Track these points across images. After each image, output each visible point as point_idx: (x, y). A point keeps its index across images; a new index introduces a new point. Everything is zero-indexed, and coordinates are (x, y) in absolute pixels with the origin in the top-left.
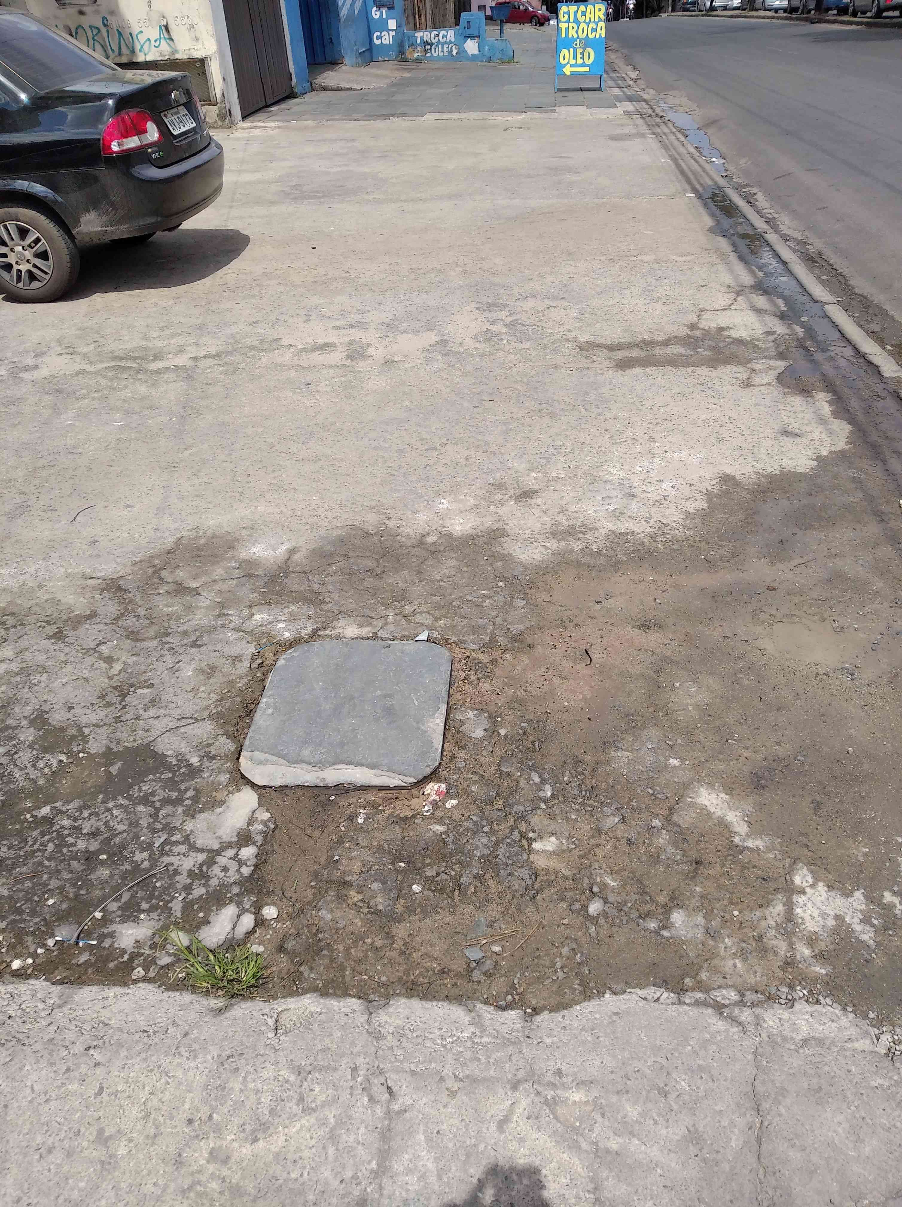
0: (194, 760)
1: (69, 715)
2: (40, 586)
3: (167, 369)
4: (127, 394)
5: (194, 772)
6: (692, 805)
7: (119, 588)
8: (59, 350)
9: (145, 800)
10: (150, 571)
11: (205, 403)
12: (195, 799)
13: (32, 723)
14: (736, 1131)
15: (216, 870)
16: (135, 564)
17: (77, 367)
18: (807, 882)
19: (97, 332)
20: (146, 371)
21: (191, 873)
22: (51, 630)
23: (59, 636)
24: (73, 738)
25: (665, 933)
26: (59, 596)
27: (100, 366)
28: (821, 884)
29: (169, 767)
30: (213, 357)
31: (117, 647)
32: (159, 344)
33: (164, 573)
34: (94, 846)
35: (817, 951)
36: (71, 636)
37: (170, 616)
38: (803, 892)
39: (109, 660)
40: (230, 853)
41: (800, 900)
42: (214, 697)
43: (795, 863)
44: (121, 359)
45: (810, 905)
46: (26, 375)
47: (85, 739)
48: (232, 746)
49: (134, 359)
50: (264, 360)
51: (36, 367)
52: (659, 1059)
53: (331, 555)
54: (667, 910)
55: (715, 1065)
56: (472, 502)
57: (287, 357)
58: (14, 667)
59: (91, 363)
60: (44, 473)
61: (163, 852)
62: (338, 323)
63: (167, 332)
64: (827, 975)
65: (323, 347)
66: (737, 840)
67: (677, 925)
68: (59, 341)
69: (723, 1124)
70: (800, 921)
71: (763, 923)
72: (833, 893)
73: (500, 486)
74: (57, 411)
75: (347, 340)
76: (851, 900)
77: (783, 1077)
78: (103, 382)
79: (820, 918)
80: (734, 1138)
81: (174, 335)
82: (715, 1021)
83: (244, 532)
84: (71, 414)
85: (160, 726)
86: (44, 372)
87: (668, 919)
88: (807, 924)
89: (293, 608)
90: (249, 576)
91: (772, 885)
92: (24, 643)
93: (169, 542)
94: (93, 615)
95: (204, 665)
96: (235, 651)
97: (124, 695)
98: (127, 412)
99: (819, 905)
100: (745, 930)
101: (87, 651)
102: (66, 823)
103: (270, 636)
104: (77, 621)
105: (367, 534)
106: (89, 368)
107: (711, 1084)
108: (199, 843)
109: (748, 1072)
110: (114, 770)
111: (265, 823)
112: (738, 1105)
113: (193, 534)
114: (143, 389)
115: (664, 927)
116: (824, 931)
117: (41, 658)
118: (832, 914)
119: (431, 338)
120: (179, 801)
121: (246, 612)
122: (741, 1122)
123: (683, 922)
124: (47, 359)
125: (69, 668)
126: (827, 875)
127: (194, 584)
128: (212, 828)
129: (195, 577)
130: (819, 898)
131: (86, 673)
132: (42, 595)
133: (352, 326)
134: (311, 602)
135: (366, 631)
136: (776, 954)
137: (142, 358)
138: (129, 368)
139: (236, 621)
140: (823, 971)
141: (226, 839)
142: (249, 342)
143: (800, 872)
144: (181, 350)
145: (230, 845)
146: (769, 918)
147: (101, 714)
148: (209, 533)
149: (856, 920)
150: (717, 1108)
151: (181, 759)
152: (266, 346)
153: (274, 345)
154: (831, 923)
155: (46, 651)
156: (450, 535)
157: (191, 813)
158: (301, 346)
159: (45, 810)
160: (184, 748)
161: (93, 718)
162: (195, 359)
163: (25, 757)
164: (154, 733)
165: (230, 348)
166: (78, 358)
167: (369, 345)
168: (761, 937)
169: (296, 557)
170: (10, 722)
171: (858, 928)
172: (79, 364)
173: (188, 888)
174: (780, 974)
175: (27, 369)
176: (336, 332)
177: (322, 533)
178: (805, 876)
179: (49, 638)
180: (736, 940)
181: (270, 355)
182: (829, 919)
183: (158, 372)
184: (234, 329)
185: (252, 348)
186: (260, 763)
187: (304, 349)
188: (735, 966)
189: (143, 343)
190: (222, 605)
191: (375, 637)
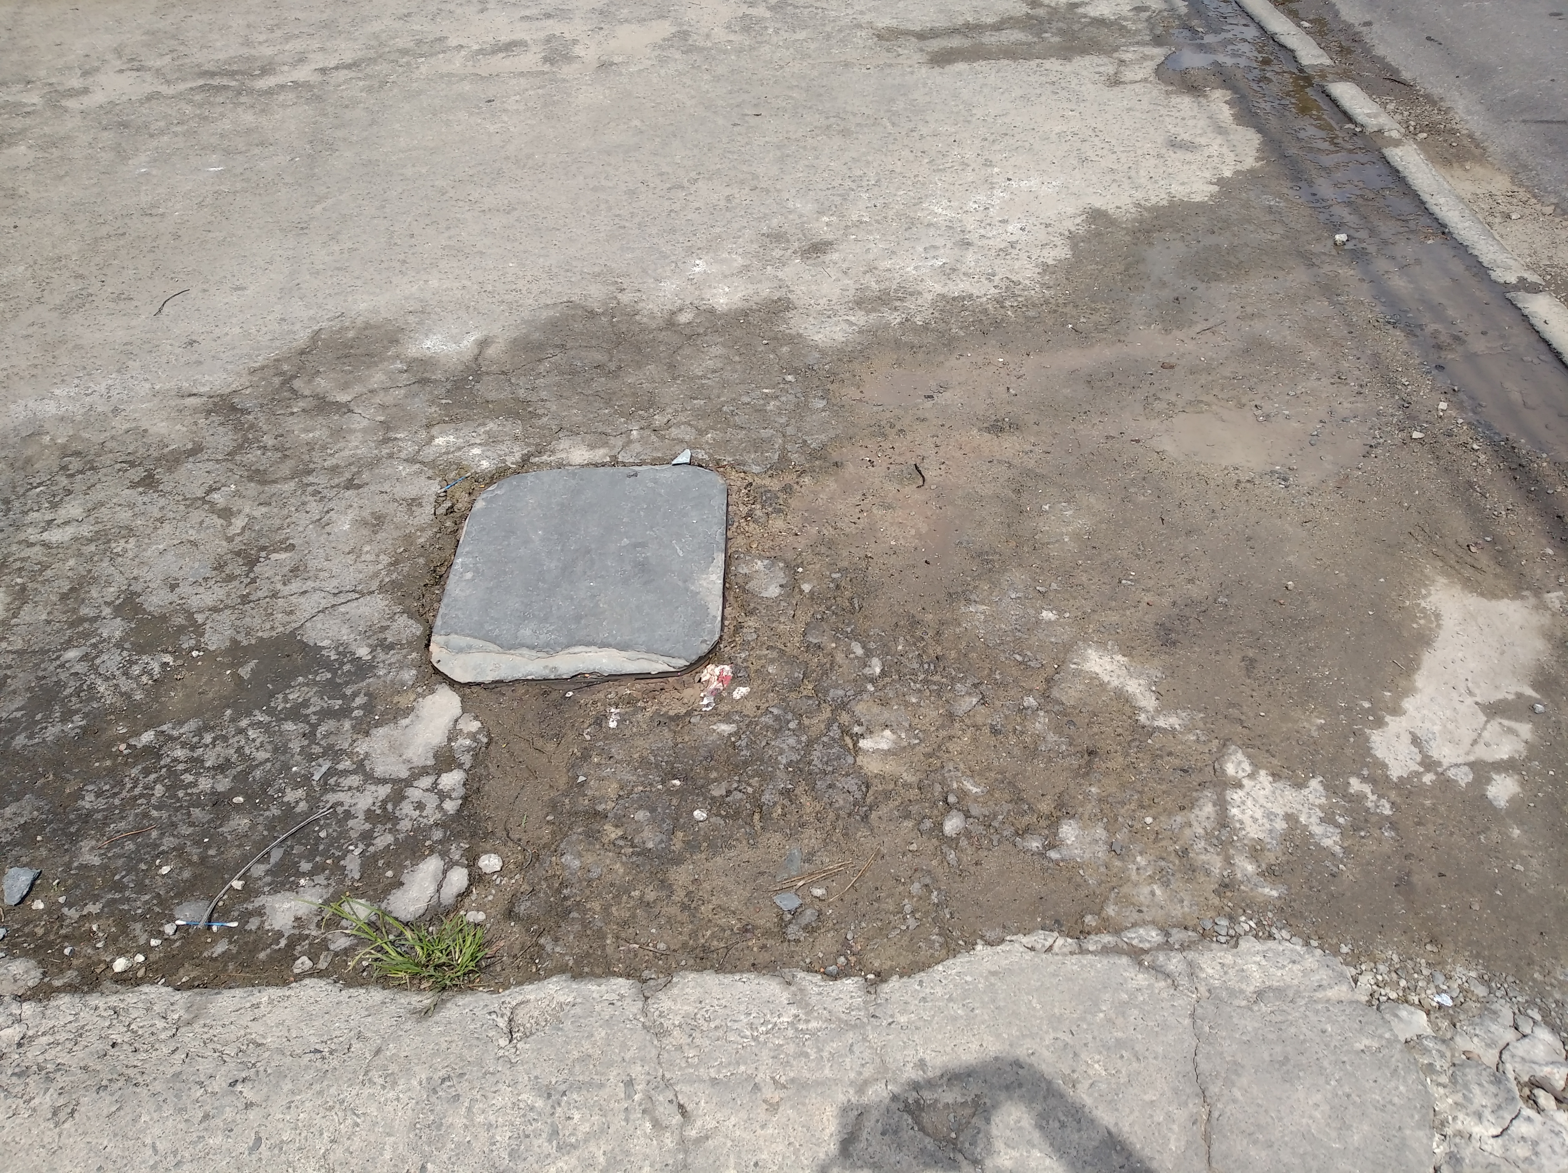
0: (363, 652)
1: (173, 597)
2: (116, 411)
3: (282, 87)
4: (226, 125)
5: (363, 669)
6: (1077, 674)
7: (233, 408)
8: (118, 64)
9: (295, 713)
10: (277, 381)
11: (339, 134)
12: (368, 708)
13: (118, 611)
14: (1175, 1127)
15: (407, 808)
16: (252, 372)
17: (148, 89)
18: (1244, 770)
19: (174, 37)
20: (251, 92)
21: (370, 815)
22: (136, 474)
23: (149, 482)
24: (181, 629)
25: (1053, 855)
26: (145, 425)
27: (182, 87)
28: (1263, 772)
29: (327, 665)
30: (348, 67)
31: (237, 494)
32: (267, 51)
33: (297, 384)
34: (223, 784)
35: (1264, 866)
36: (167, 482)
37: (311, 446)
38: (1239, 785)
39: (227, 514)
40: (426, 782)
41: (1235, 796)
42: (385, 560)
43: (1224, 745)
44: (213, 74)
45: (1249, 803)
46: (71, 104)
47: (198, 630)
48: (417, 629)
49: (232, 74)
50: (423, 69)
51: (86, 91)
52: (1060, 1035)
53: (541, 347)
54: (1054, 823)
55: (1140, 1037)
56: (740, 261)
57: (457, 63)
58: (86, 530)
59: (168, 82)
60: (110, 246)
61: (326, 787)
62: (527, 13)
63: (279, 33)
64: (1279, 898)
65: (509, 47)
66: (1142, 718)
67: (1069, 842)
68: (118, 52)
69: (1156, 1119)
70: (1238, 826)
71: (1187, 832)
72: (1281, 785)
73: (777, 237)
74: (122, 155)
75: (542, 35)
76: (1305, 791)
77: (1235, 1047)
78: (188, 109)
79: (1265, 820)
80: (1173, 1137)
81: (288, 38)
82: (1133, 975)
83: (411, 319)
84: (143, 158)
85: (307, 605)
86: (98, 98)
87: (1056, 834)
88: (1248, 829)
89: (491, 425)
90: (423, 382)
91: (1195, 779)
92: (97, 495)
93: (302, 337)
94: (196, 450)
95: (366, 514)
96: (411, 491)
97: (252, 563)
98: (227, 152)
99: (1262, 801)
100: (1163, 843)
101: (192, 503)
102: (180, 753)
103: (460, 467)
104: (174, 460)
105: (592, 314)
106: (164, 89)
107: (1135, 1065)
108: (380, 771)
109: (1186, 1044)
110: (245, 672)
111: (473, 736)
112: (1176, 1091)
113: (336, 325)
114: (248, 118)
115: (1052, 846)
116: (1272, 838)
117: (124, 516)
118: (1281, 812)
119: (665, 28)
120: (344, 713)
121: (423, 434)
122: (1181, 1115)
123: (1076, 837)
124: (101, 78)
125: (167, 527)
126: (1271, 759)
127: (343, 398)
128: (395, 748)
129: (345, 386)
130: (1262, 792)
131: (193, 535)
132: (120, 425)
133: (548, 16)
134: (517, 415)
135: (601, 454)
136: (1208, 873)
137: (242, 73)
138: (225, 88)
139: (409, 448)
140: (1275, 893)
141: (419, 762)
142: (400, 43)
143: (1233, 757)
144: (301, 59)
145: (424, 771)
146: (1195, 824)
147: (219, 592)
148: (359, 322)
149: (1314, 820)
150: (1147, 1098)
151: (343, 650)
152: (425, 48)
153: (437, 47)
154: (1280, 825)
155: (131, 506)
156: (712, 311)
157: (363, 729)
158: (476, 47)
159: (148, 737)
160: (345, 634)
161: (208, 598)
162: (323, 71)
163: (111, 661)
164: (301, 616)
165: (372, 54)
166: (148, 76)
167: (575, 42)
168: (1185, 851)
169: (491, 352)
170: (85, 611)
171: (1317, 829)
172: (150, 85)
173: (367, 837)
174: (1216, 901)
175: (73, 93)
176: (526, 25)
177: (526, 314)
178: (1240, 763)
179: (134, 485)
180: (1151, 858)
181: (432, 60)
182: (1278, 820)
183: (269, 92)
184: (376, 26)
185: (404, 52)
186: (461, 650)
187: (481, 51)
188: (1153, 893)
189: (245, 51)
190: (386, 426)
191: (615, 462)
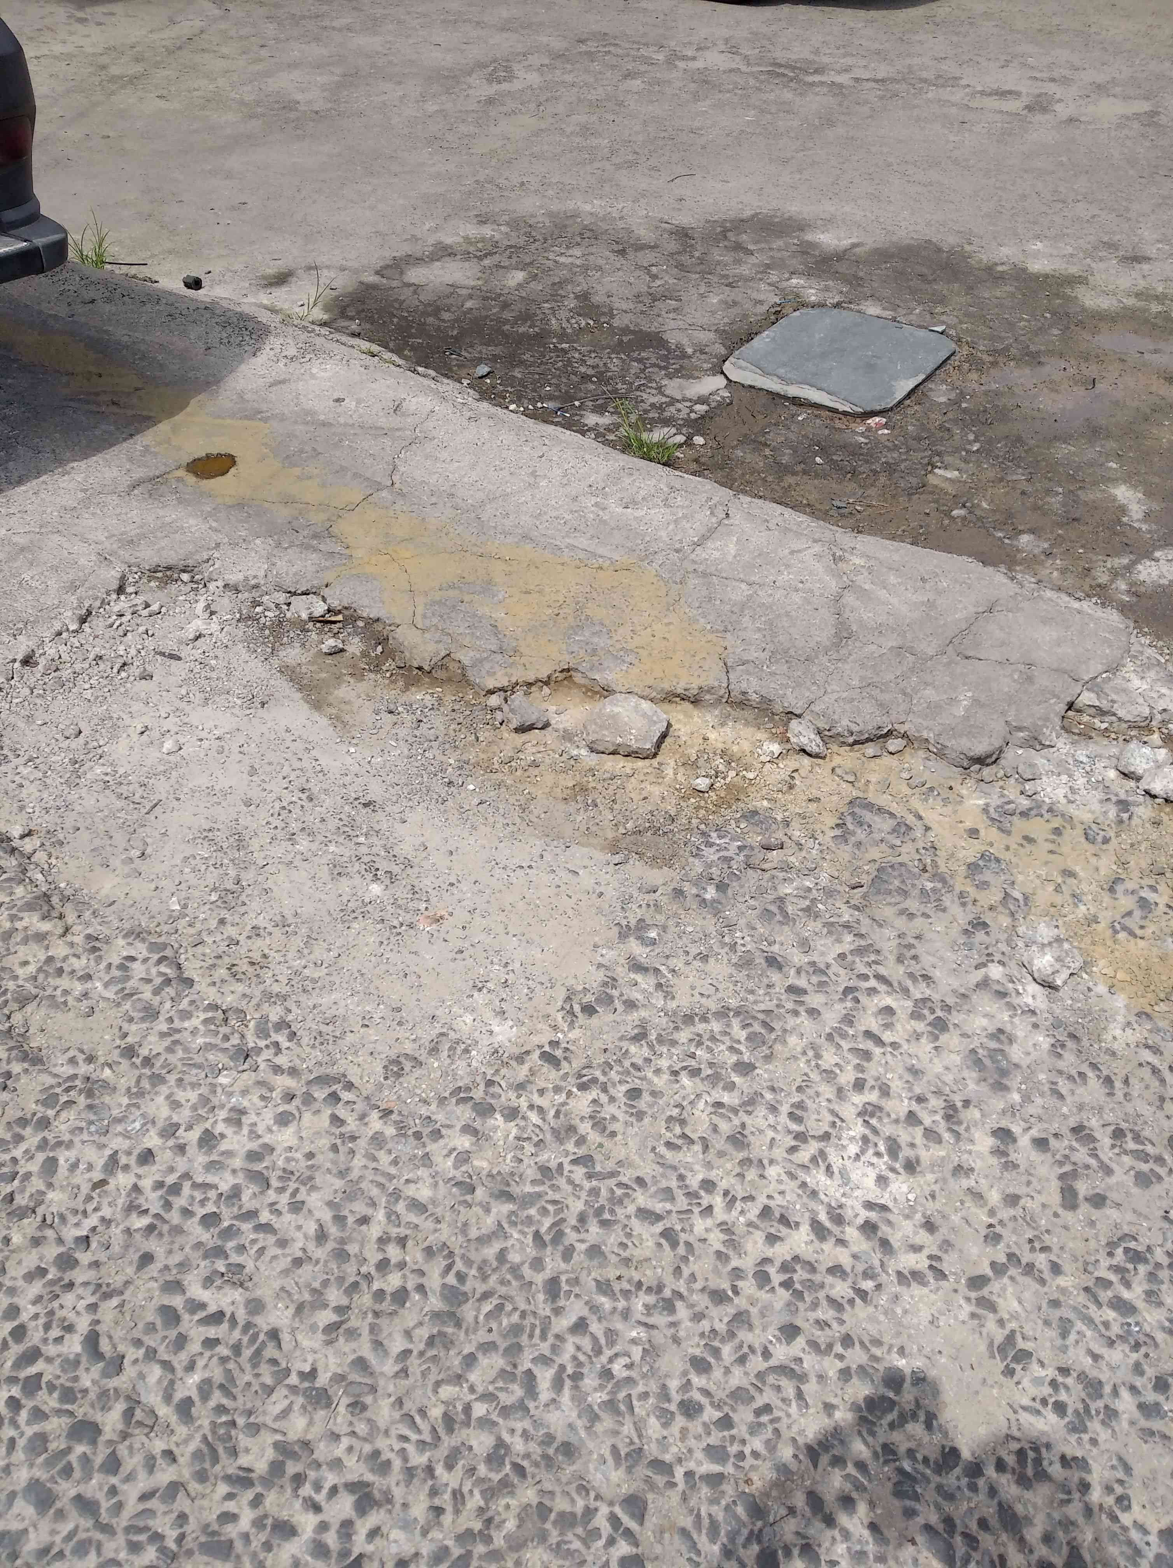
0: (690, 351)
1: (608, 300)
2: (621, 218)
3: (822, 83)
4: (772, 96)
5: (684, 356)
7: (686, 235)
8: (723, 48)
9: (639, 361)
10: (719, 229)
11: (842, 118)
12: (677, 371)
13: (577, 297)
15: (672, 409)
16: (708, 221)
17: (734, 65)
20: (799, 81)
21: (653, 405)
22: (616, 247)
23: (622, 252)
24: (604, 314)
26: (634, 228)
27: (756, 69)
29: (669, 350)
30: (877, 81)
31: (666, 271)
32: (826, 60)
33: (729, 234)
34: (590, 372)
36: (631, 254)
37: (718, 263)
39: (654, 277)
40: (688, 404)
42: (726, 320)
44: (780, 66)
46: (681, 64)
47: (612, 316)
48: (723, 351)
49: (793, 68)
50: (930, 94)
51: (694, 59)
53: (892, 256)
54: (1021, 532)
56: (1070, 250)
57: (958, 96)
58: (578, 262)
59: (748, 64)
60: (661, 143)
61: (638, 388)
63: (841, 51)
65: (1005, 94)
67: (1021, 542)
68: (727, 41)
70: (1136, 571)
71: (1100, 563)
74: (696, 97)
78: (752, 82)
81: (846, 55)
83: (819, 222)
84: (708, 102)
85: (672, 324)
87: (1018, 536)
88: (1142, 575)
89: (830, 283)
90: (804, 253)
92: (593, 250)
93: (748, 213)
94: (656, 247)
95: (729, 299)
96: (762, 297)
97: (654, 301)
98: (762, 111)
101: (638, 267)
102: (577, 355)
103: (797, 296)
104: (640, 247)
105: (939, 250)
106: (744, 68)
108: (667, 392)
110: (625, 339)
111: (723, 398)
113: (772, 213)
114: (788, 95)
115: (1009, 539)
117: (601, 262)
119: (1142, 107)
120: (665, 368)
121: (787, 276)
123: (1028, 542)
125: (620, 273)
127: (750, 247)
128: (681, 388)
129: (757, 242)
131: (632, 280)
132: (621, 224)
134: (851, 284)
135: (888, 314)
137: (800, 69)
138: (784, 75)
139: (774, 278)
141: (688, 396)
144: (846, 69)
145: (690, 400)
146: (1109, 562)
147: (632, 306)
148: (786, 216)
151: (679, 346)
152: (941, 81)
155: (607, 259)
156: (1024, 270)
157: (670, 377)
158: (979, 89)
159: (564, 345)
160: (685, 341)
161: (624, 306)
162: (857, 80)
163: (563, 314)
164: (666, 328)
165: (899, 77)
166: (738, 58)
167: (1060, 101)
168: (1091, 568)
169: (857, 250)
170: (561, 292)
172: (736, 63)
173: (646, 411)
175: (684, 58)
176: (1030, 82)
177: (895, 239)
179: (613, 251)
181: (941, 90)
183: (812, 84)
186: (740, 368)
187: (981, 92)
190: (768, 266)
191: (894, 320)
